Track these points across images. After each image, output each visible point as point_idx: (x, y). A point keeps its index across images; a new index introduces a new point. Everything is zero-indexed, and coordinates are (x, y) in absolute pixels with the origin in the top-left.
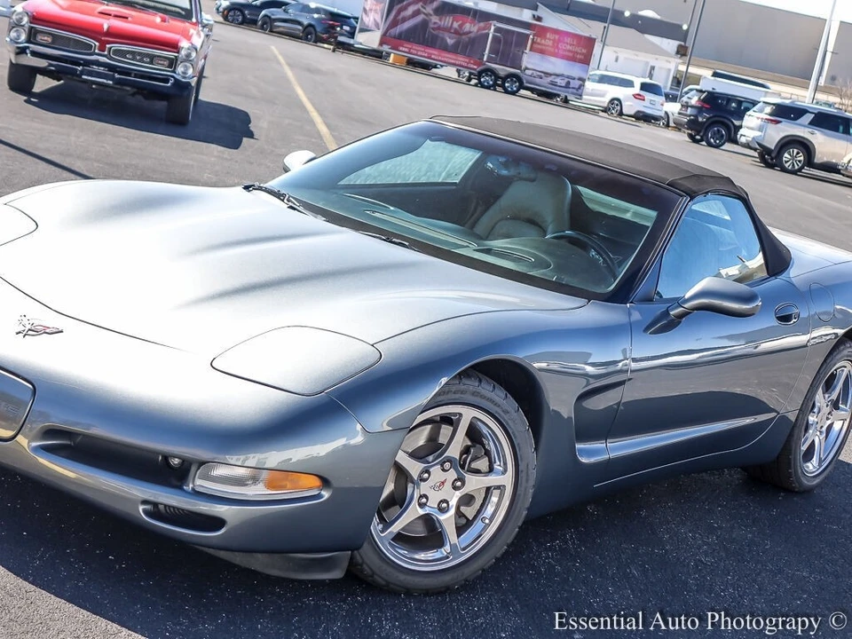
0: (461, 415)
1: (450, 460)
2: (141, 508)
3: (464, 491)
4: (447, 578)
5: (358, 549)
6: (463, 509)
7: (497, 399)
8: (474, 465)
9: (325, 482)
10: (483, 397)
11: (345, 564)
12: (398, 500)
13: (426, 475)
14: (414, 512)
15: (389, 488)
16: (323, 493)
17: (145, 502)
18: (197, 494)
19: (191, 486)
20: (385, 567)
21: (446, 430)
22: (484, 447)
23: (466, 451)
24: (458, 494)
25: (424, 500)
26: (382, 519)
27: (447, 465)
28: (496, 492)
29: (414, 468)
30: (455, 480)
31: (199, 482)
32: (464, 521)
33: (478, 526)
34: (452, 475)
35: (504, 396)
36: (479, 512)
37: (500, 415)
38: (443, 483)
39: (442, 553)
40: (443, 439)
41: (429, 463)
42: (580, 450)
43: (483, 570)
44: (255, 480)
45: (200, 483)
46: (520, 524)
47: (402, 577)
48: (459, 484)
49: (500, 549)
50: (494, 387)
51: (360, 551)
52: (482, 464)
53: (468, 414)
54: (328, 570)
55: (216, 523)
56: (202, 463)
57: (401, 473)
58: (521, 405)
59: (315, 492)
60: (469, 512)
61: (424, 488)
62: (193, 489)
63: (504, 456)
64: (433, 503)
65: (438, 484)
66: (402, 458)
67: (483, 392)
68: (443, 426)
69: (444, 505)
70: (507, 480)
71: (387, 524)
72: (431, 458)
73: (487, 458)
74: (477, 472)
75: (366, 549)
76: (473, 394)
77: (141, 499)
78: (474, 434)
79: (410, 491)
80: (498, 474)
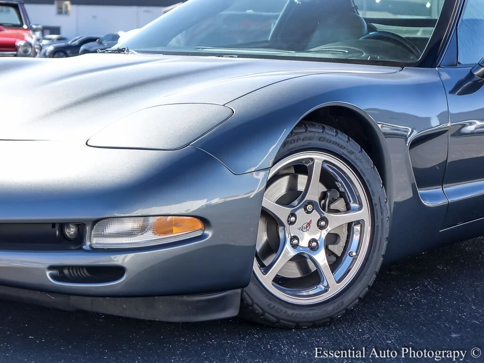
0: (312, 159)
1: (310, 202)
2: (48, 273)
3: (329, 229)
4: (330, 308)
5: (247, 285)
6: (331, 247)
7: (341, 142)
8: (332, 207)
9: (205, 222)
10: (329, 141)
11: (238, 302)
12: (273, 247)
13: (293, 219)
14: (289, 251)
15: (263, 238)
16: (206, 232)
17: (51, 268)
18: (94, 250)
19: (88, 243)
20: (273, 304)
21: (302, 179)
22: (339, 190)
23: (324, 196)
24: (324, 233)
25: (295, 241)
26: (262, 265)
27: (309, 207)
28: (358, 228)
29: (282, 213)
30: (319, 221)
31: (95, 240)
32: (334, 259)
33: (347, 260)
34: (315, 216)
35: (347, 140)
36: (345, 247)
37: (347, 156)
38: (309, 224)
39: (321, 288)
40: (301, 187)
41: (295, 207)
42: (422, 195)
44: (143, 230)
45: (97, 241)
46: (383, 253)
48: (323, 223)
49: (370, 278)
50: (336, 132)
51: (245, 289)
52: (340, 204)
53: (319, 158)
54: (224, 309)
55: (118, 271)
56: (95, 222)
57: (272, 221)
58: (362, 147)
59: (199, 234)
60: (337, 249)
61: (293, 230)
62: (91, 246)
63: (359, 197)
64: (304, 243)
65: (305, 226)
66: (270, 203)
67: (328, 137)
68: (299, 176)
69: (314, 244)
70: (364, 214)
71: (266, 269)
72: (296, 202)
73: (343, 199)
74: (337, 211)
75: (252, 286)
76: (320, 139)
77: (47, 266)
78: (327, 178)
79: (281, 235)
80: (355, 210)
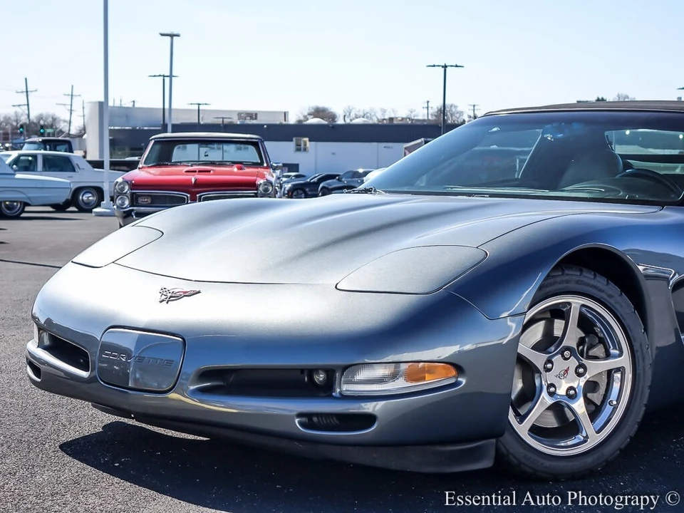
0: (569, 304)
1: (567, 348)
2: (297, 421)
3: (588, 376)
4: (589, 460)
5: (502, 435)
6: (589, 395)
7: (600, 286)
8: (591, 353)
9: (459, 369)
10: (588, 285)
11: (492, 453)
12: (529, 395)
13: (549, 366)
14: (545, 400)
15: (518, 385)
16: (460, 379)
17: (300, 415)
18: (344, 397)
19: (338, 390)
20: (530, 455)
21: (558, 325)
22: (597, 336)
23: (581, 342)
24: (582, 381)
25: (552, 389)
26: (517, 414)
27: (567, 353)
28: (618, 375)
29: (538, 359)
30: (577, 368)
31: (345, 387)
32: (593, 408)
33: (608, 409)
34: (573, 363)
35: (605, 283)
36: (606, 396)
37: (606, 300)
38: (567, 371)
39: (579, 439)
40: (558, 332)
41: (551, 353)
43: (621, 450)
44: (394, 376)
45: (347, 388)
46: (645, 402)
47: (547, 463)
48: (581, 370)
49: (631, 428)
50: (595, 275)
51: (501, 439)
52: (598, 350)
53: (576, 302)
54: (477, 460)
55: (369, 419)
56: (345, 368)
57: (528, 368)
58: (622, 291)
59: (452, 381)
60: (596, 397)
61: (550, 377)
62: (340, 393)
63: (619, 343)
64: (562, 391)
65: (562, 373)
66: (525, 349)
67: (586, 280)
68: (556, 320)
69: (572, 392)
70: (625, 361)
71: (521, 418)
72: (552, 348)
73: (602, 345)
74: (596, 358)
75: (507, 437)
76: (577, 282)
77: (295, 413)
78: (585, 323)
79: (537, 382)
80: (615, 357)
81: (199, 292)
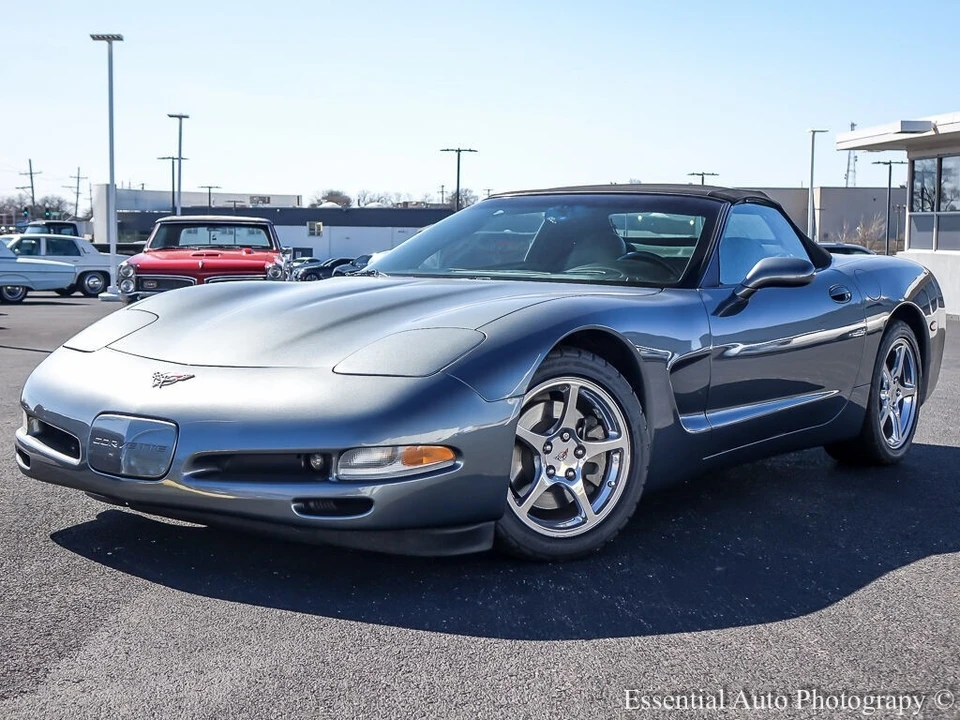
0: (568, 385)
1: (567, 430)
2: (292, 506)
3: (587, 457)
4: (588, 541)
5: (497, 517)
6: (589, 477)
7: (599, 367)
8: (590, 434)
9: (457, 452)
10: (586, 366)
11: (491, 535)
12: (528, 477)
13: (548, 447)
14: (545, 482)
15: (518, 467)
16: (458, 462)
17: (296, 500)
18: (341, 482)
19: (335, 475)
21: (558, 406)
22: (596, 417)
23: (581, 423)
24: (581, 463)
25: (551, 471)
26: (517, 497)
27: (566, 435)
28: (617, 456)
29: (538, 441)
30: (576, 449)
31: (342, 472)
32: (592, 489)
33: (607, 490)
34: (572, 444)
35: (604, 365)
36: (605, 478)
38: (566, 453)
39: (578, 520)
40: (557, 415)
41: (550, 435)
42: (683, 420)
43: (619, 530)
44: (391, 460)
46: (643, 483)
47: (547, 545)
48: (580, 452)
49: (630, 509)
50: (593, 357)
51: (500, 521)
52: (598, 432)
53: (575, 384)
54: (476, 542)
55: (366, 504)
56: (341, 452)
57: (527, 450)
58: (621, 372)
59: (450, 464)
60: (595, 479)
61: (549, 460)
62: (337, 477)
63: (618, 424)
64: (561, 473)
65: (561, 455)
66: (524, 430)
67: (584, 362)
68: (555, 402)
69: (571, 474)
70: (623, 442)
71: (521, 501)
72: (552, 430)
73: (601, 427)
74: (595, 439)
75: (506, 520)
76: (576, 364)
77: (292, 498)
78: (584, 405)
79: (537, 465)
80: (614, 438)
81: (193, 376)
